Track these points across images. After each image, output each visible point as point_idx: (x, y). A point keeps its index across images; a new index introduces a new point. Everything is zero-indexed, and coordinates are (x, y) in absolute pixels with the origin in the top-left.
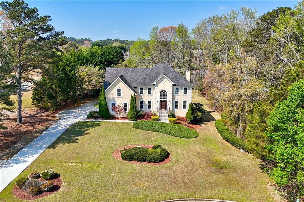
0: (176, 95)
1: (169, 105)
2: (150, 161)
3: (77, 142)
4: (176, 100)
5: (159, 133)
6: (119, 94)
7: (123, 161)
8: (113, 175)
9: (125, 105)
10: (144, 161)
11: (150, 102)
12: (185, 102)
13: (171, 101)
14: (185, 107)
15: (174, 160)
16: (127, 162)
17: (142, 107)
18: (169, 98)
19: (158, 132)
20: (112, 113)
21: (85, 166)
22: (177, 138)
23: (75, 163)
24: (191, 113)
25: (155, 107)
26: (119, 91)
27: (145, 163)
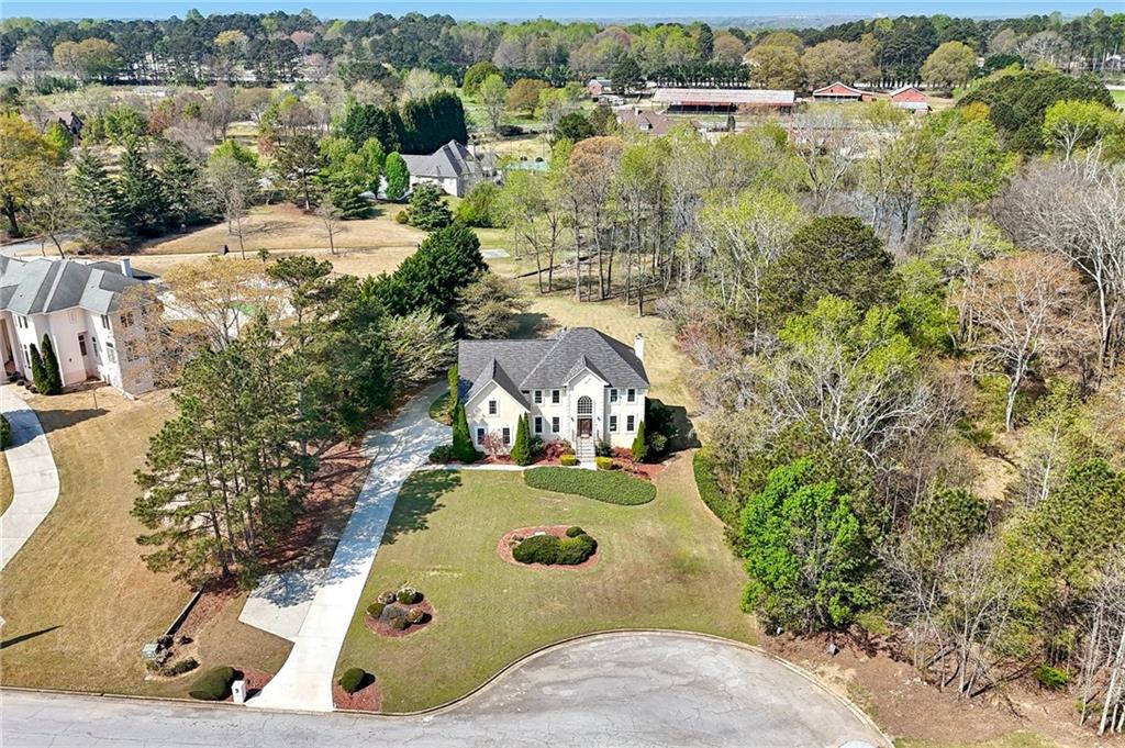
0: (613, 403)
1: (598, 426)
2: (563, 563)
3: (427, 528)
4: (612, 415)
5: (578, 496)
6: (493, 411)
7: (516, 563)
8: (505, 591)
9: (506, 431)
10: (553, 562)
11: (556, 420)
12: (631, 419)
13: (602, 419)
14: (630, 427)
15: (604, 559)
16: (523, 564)
17: (539, 429)
18: (597, 412)
19: (575, 493)
20: (479, 447)
21: (456, 575)
22: (611, 506)
23: (438, 570)
24: (642, 441)
25: (568, 430)
26: (493, 404)
27: (554, 566)
